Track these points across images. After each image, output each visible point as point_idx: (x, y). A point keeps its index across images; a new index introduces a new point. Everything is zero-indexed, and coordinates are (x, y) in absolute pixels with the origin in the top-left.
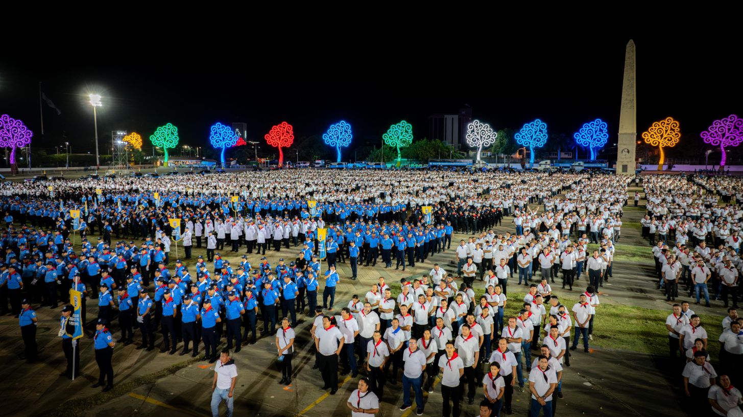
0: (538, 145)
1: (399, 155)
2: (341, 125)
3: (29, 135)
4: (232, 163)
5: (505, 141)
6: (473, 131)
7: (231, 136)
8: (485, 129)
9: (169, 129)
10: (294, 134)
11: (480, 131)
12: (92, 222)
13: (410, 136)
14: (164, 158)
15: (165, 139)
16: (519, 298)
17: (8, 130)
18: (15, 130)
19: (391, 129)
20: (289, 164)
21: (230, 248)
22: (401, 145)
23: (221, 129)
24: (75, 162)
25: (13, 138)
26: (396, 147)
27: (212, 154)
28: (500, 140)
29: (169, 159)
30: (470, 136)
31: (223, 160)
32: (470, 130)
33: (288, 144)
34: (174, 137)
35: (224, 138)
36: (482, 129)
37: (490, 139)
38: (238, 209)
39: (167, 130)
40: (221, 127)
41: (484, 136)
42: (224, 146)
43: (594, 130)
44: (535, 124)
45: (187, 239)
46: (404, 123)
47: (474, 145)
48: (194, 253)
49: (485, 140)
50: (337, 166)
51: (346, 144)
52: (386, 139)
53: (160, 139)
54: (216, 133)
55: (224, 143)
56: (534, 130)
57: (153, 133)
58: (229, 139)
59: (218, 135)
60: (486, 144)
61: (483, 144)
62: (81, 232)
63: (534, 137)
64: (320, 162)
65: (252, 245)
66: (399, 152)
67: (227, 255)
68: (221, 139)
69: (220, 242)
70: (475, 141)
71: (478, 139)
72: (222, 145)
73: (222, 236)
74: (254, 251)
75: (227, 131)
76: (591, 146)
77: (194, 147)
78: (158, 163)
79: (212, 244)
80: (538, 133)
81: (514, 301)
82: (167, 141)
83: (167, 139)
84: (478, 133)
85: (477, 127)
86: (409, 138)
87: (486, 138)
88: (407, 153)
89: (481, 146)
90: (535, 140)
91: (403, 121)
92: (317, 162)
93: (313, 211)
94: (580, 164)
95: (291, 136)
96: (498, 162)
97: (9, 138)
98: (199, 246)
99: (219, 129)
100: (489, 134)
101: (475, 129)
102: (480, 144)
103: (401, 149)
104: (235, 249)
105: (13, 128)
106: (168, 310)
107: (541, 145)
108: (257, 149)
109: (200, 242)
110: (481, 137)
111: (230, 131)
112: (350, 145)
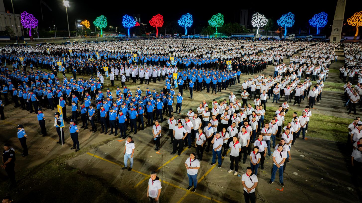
0: (289, 26)
1: (217, 31)
2: (187, 15)
3: (37, 22)
4: (134, 35)
5: (272, 24)
6: (255, 18)
7: (132, 21)
8: (262, 18)
9: (102, 18)
10: (163, 20)
11: (259, 18)
12: (67, 67)
13: (222, 21)
14: (100, 33)
15: (101, 23)
16: (272, 110)
17: (27, 19)
18: (30, 19)
19: (213, 18)
20: (161, 36)
21: (132, 81)
22: (218, 26)
23: (128, 18)
24: (59, 35)
25: (30, 23)
26: (215, 27)
27: (123, 30)
28: (269, 23)
29: (103, 33)
30: (253, 21)
31: (129, 34)
32: (254, 18)
33: (161, 26)
34: (105, 22)
35: (129, 23)
36: (260, 17)
37: (264, 23)
38: (136, 61)
39: (101, 19)
40: (127, 17)
41: (261, 21)
42: (129, 27)
43: (320, 18)
44: (288, 15)
45: (112, 76)
46: (220, 15)
47: (256, 26)
48: (116, 83)
49: (261, 23)
50: (185, 37)
51: (190, 25)
52: (210, 23)
53: (98, 23)
54: (125, 20)
55: (129, 25)
56: (287, 18)
57: (95, 20)
58: (131, 23)
59: (126, 21)
60: (262, 25)
61: (260, 26)
62: (63, 72)
63: (287, 22)
64: (176, 34)
65: (142, 80)
66: (216, 29)
67: (131, 84)
68: (128, 23)
69: (127, 78)
70: (256, 23)
71: (258, 23)
72: (128, 26)
73: (128, 75)
74: (144, 83)
75: (130, 19)
76: (318, 27)
77: (115, 27)
78: (98, 35)
79: (124, 79)
80: (289, 20)
81: (269, 111)
82: (102, 24)
83: (102, 23)
84: (258, 20)
85: (257, 16)
86: (222, 22)
87: (262, 22)
88: (220, 30)
89: (259, 27)
90: (287, 23)
91: (219, 13)
92: (175, 34)
93: (172, 62)
94: (310, 36)
95: (162, 21)
96: (268, 35)
97: (28, 23)
98: (117, 80)
99: (127, 18)
100: (264, 20)
101: (257, 17)
102: (258, 25)
103: (218, 28)
104: (135, 81)
105: (29, 18)
106: (103, 114)
107: (290, 26)
108: (146, 28)
109: (118, 78)
110: (259, 22)
111: (132, 19)
112: (192, 26)
